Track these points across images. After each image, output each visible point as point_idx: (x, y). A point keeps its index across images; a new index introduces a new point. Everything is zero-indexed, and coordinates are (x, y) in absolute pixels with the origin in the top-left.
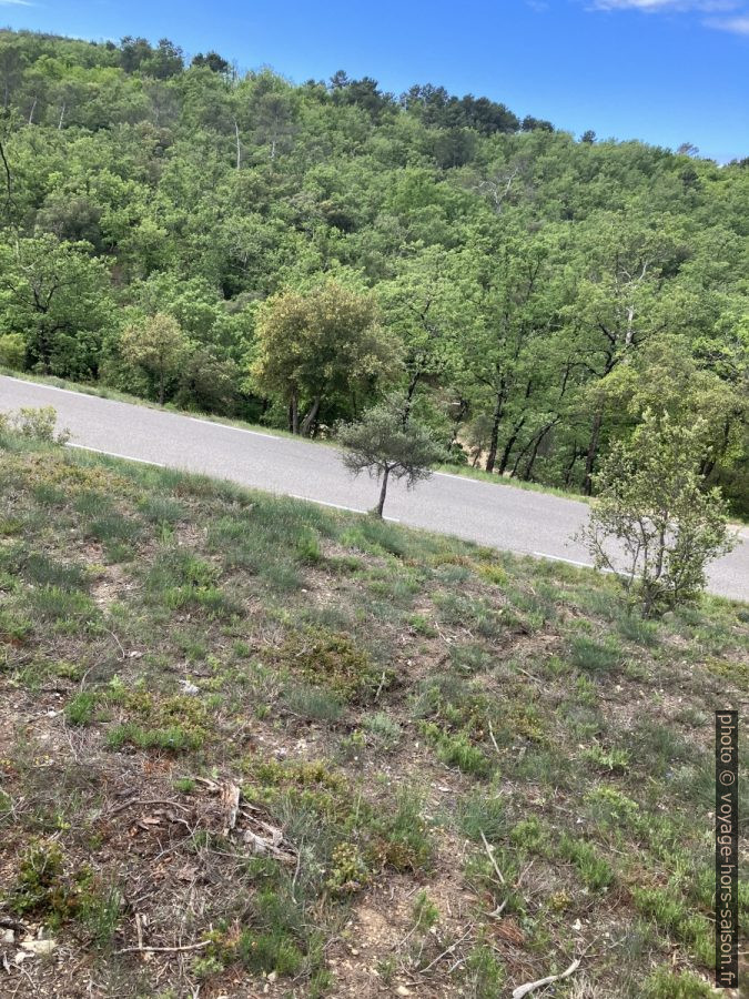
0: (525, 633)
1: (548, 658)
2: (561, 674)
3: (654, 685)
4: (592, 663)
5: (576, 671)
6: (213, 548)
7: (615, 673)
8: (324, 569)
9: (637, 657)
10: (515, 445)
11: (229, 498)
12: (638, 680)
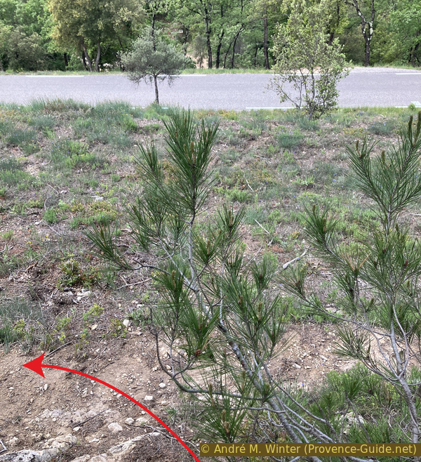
0: (253, 139)
1: (268, 147)
2: (275, 153)
3: (321, 147)
4: (289, 145)
5: (282, 150)
6: (78, 135)
7: (301, 146)
8: (142, 133)
9: (310, 137)
10: (221, 49)
11: (76, 108)
12: (312, 147)
